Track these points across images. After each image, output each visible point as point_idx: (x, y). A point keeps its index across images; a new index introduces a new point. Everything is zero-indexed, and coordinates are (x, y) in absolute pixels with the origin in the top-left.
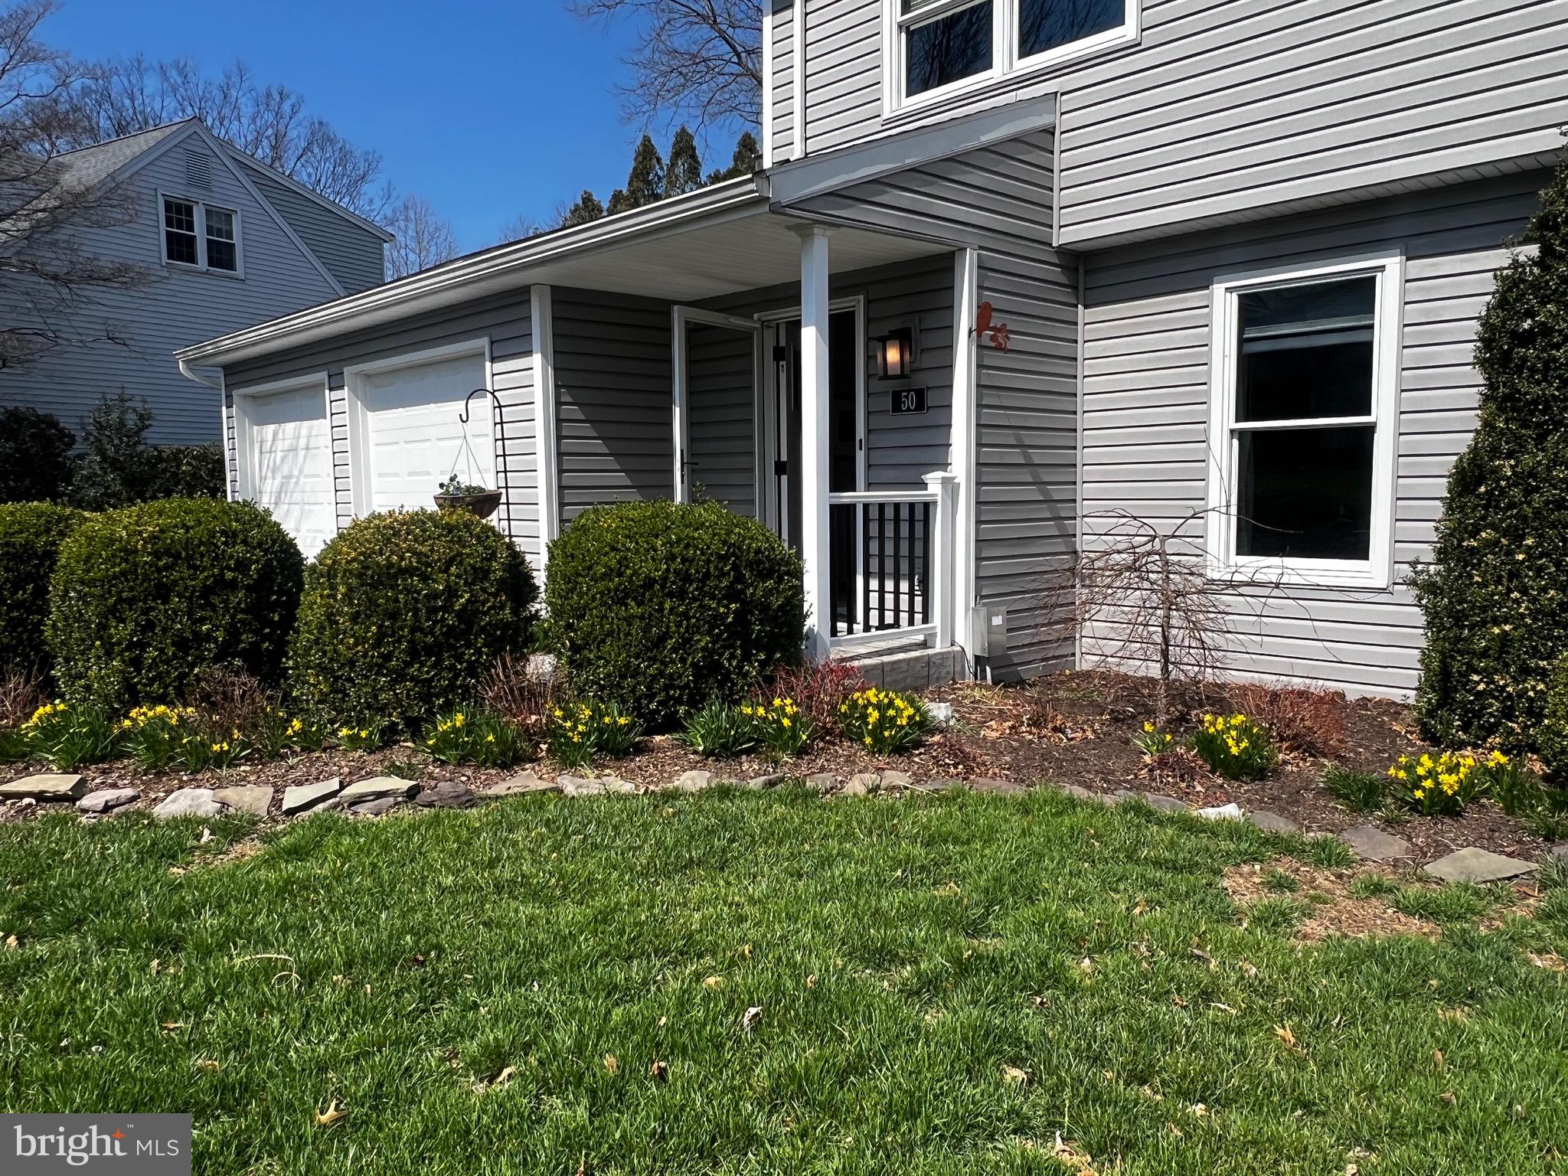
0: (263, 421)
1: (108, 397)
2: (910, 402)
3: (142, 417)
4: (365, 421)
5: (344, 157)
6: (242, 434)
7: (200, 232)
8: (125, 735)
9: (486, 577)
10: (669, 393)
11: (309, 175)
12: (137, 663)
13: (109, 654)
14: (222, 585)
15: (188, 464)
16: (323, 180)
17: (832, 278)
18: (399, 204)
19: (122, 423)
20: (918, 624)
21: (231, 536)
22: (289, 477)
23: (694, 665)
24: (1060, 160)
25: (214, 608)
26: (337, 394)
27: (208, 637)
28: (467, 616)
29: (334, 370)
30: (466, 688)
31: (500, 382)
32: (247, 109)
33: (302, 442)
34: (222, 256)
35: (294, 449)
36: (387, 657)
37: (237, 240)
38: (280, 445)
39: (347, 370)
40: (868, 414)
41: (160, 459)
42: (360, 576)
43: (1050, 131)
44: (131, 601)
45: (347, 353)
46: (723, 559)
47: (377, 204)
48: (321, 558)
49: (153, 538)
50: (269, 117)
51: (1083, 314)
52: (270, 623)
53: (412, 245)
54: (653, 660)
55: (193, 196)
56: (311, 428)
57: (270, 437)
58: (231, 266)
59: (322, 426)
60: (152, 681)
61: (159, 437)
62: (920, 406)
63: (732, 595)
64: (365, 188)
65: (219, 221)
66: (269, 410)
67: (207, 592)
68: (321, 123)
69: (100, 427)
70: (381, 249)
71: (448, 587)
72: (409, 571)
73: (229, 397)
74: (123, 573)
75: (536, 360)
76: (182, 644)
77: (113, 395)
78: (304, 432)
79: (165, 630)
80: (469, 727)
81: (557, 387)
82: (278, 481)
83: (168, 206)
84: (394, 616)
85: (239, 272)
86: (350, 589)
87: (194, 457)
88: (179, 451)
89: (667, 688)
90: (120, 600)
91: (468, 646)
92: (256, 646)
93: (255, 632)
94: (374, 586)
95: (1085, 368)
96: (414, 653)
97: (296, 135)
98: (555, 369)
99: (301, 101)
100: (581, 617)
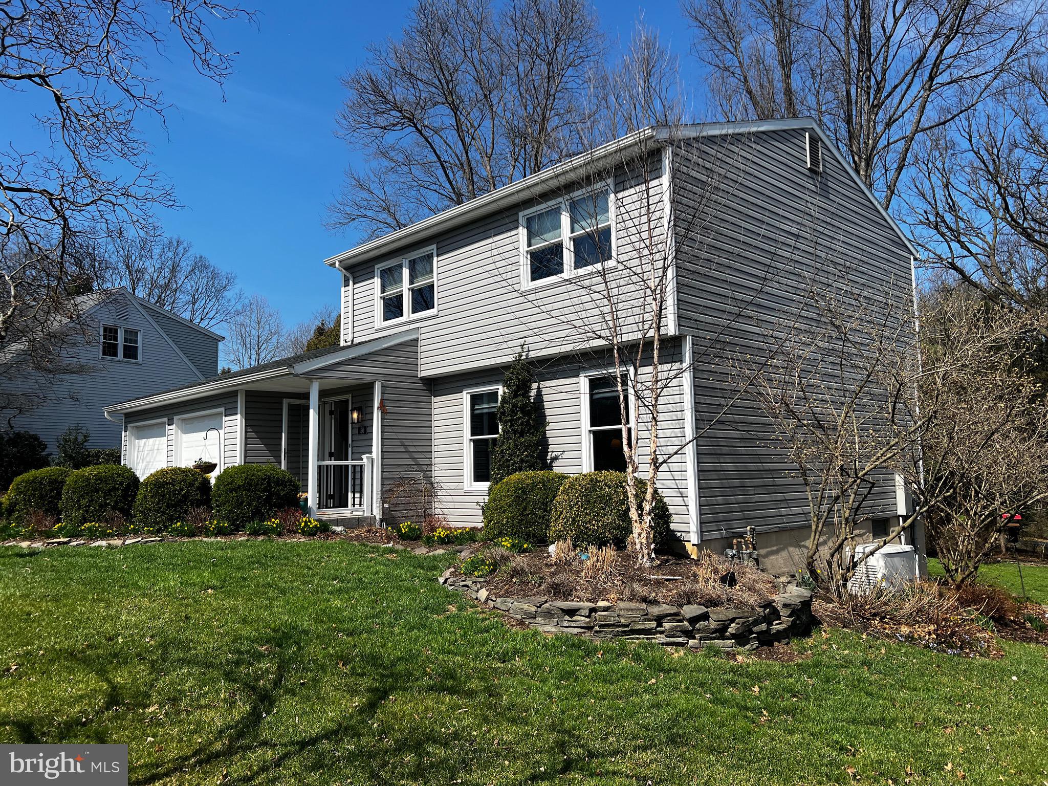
0: (139, 438)
1: (71, 428)
2: (362, 431)
3: (85, 436)
4: (181, 437)
5: (214, 276)
6: (130, 444)
7: (120, 341)
8: (82, 530)
9: (193, 486)
10: (281, 427)
11: (192, 287)
12: (87, 511)
13: (79, 509)
14: (114, 489)
15: (103, 458)
16: (200, 290)
17: (320, 392)
18: (247, 301)
19: (76, 439)
20: (357, 507)
21: (119, 475)
22: (149, 462)
23: (252, 511)
24: (420, 349)
25: (111, 495)
26: (170, 427)
27: (109, 504)
28: (186, 497)
29: (170, 417)
30: (183, 517)
31: (228, 424)
32: (157, 251)
33: (156, 447)
34: (131, 352)
35: (152, 450)
36: (160, 508)
37: (139, 344)
38: (146, 449)
39: (175, 418)
40: (352, 435)
41: (89, 456)
42: (155, 485)
43: (417, 340)
44: (87, 494)
45: (175, 411)
46: (265, 479)
47: (233, 302)
48: (144, 480)
49: (96, 475)
50: (171, 254)
51: (434, 399)
52: (128, 501)
53: (254, 325)
54: (239, 509)
55: (119, 324)
56: (160, 441)
57: (142, 445)
58: (135, 357)
59: (164, 439)
60: (91, 517)
61: (92, 446)
62: (365, 432)
63: (265, 490)
64: (226, 293)
65: (131, 335)
66: (143, 433)
67: (110, 491)
68: (201, 257)
69: (66, 441)
70: (217, 345)
71: (180, 488)
72: (169, 483)
73: (126, 427)
74: (86, 485)
75: (238, 417)
76: (101, 506)
77: (73, 426)
78: (157, 443)
79: (96, 502)
80: (180, 526)
81: (246, 426)
82: (145, 463)
83: (105, 330)
84: (163, 496)
85: (140, 360)
86: (152, 489)
87: (107, 455)
88: (99, 452)
89: (243, 517)
90: (84, 493)
91: (185, 505)
92: (123, 507)
93: (123, 503)
94: (159, 488)
95: (434, 418)
96: (168, 506)
97: (186, 265)
98: (246, 420)
99: (190, 245)
100: (220, 497)
